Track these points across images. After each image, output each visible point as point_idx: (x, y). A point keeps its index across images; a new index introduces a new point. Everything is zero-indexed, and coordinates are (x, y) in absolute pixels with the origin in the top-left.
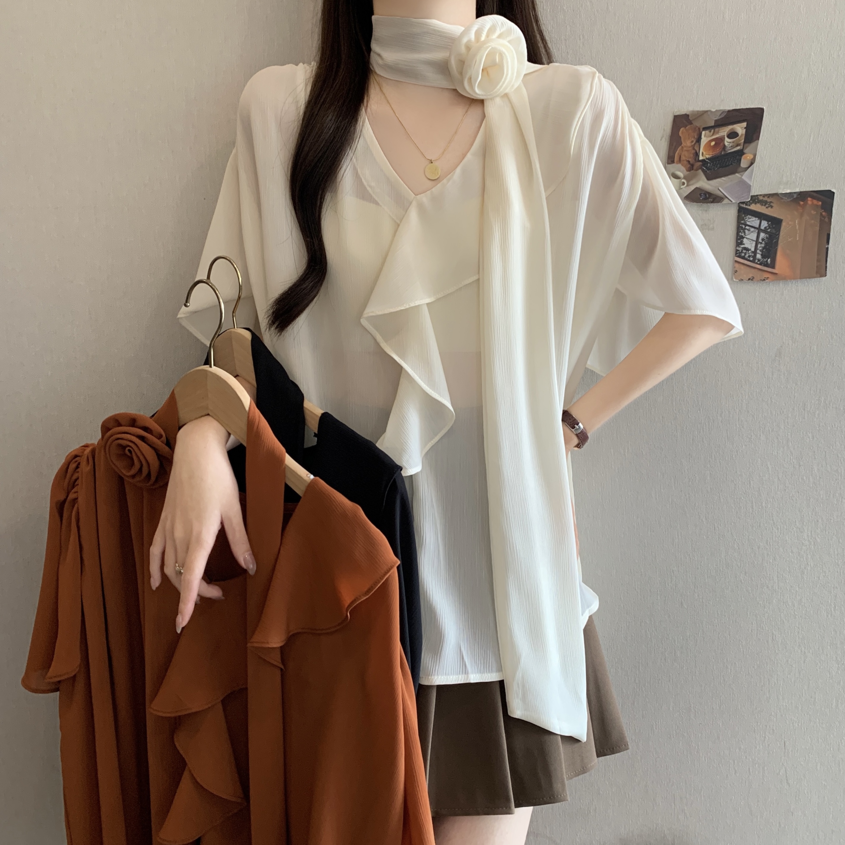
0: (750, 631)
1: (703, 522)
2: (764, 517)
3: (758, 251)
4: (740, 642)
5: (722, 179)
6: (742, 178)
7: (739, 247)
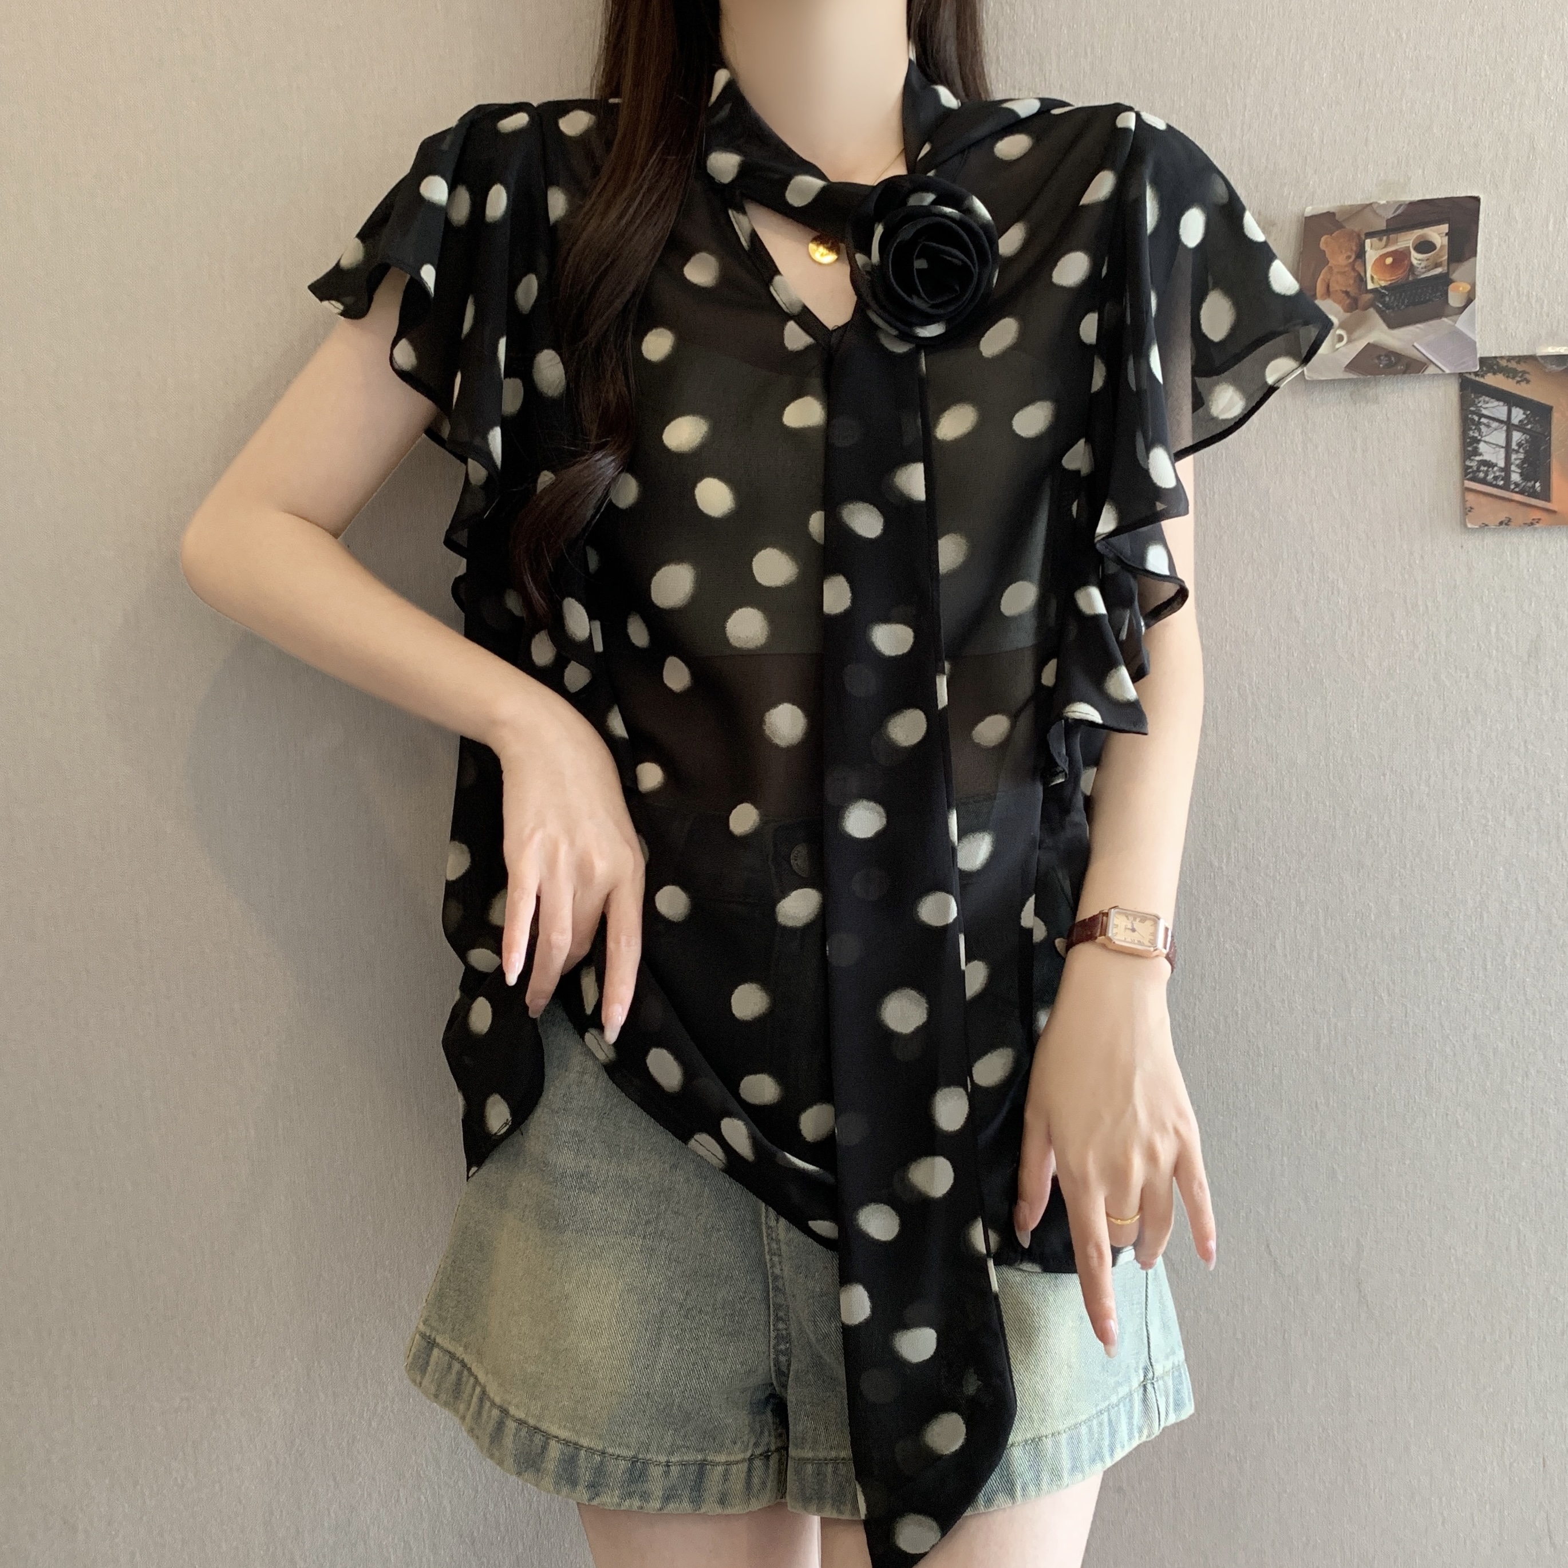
3: (1513, 468)
5: (1418, 328)
6: (1456, 327)
7: (1472, 460)
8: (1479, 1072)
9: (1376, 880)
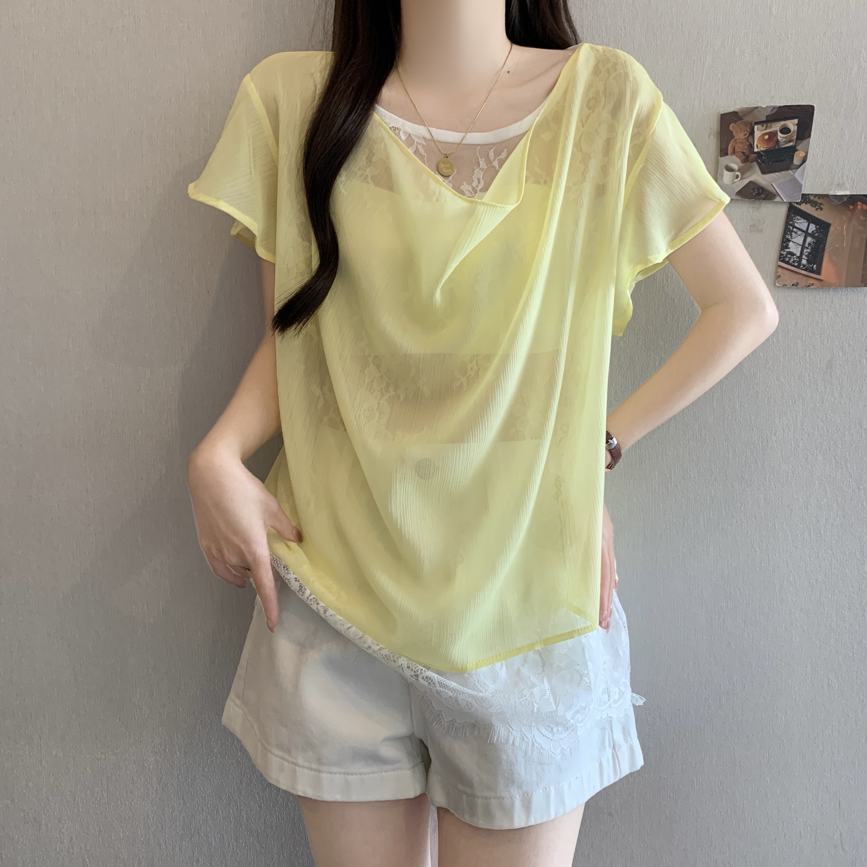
3: (804, 257)
5: (776, 175)
6: (794, 177)
7: (784, 251)
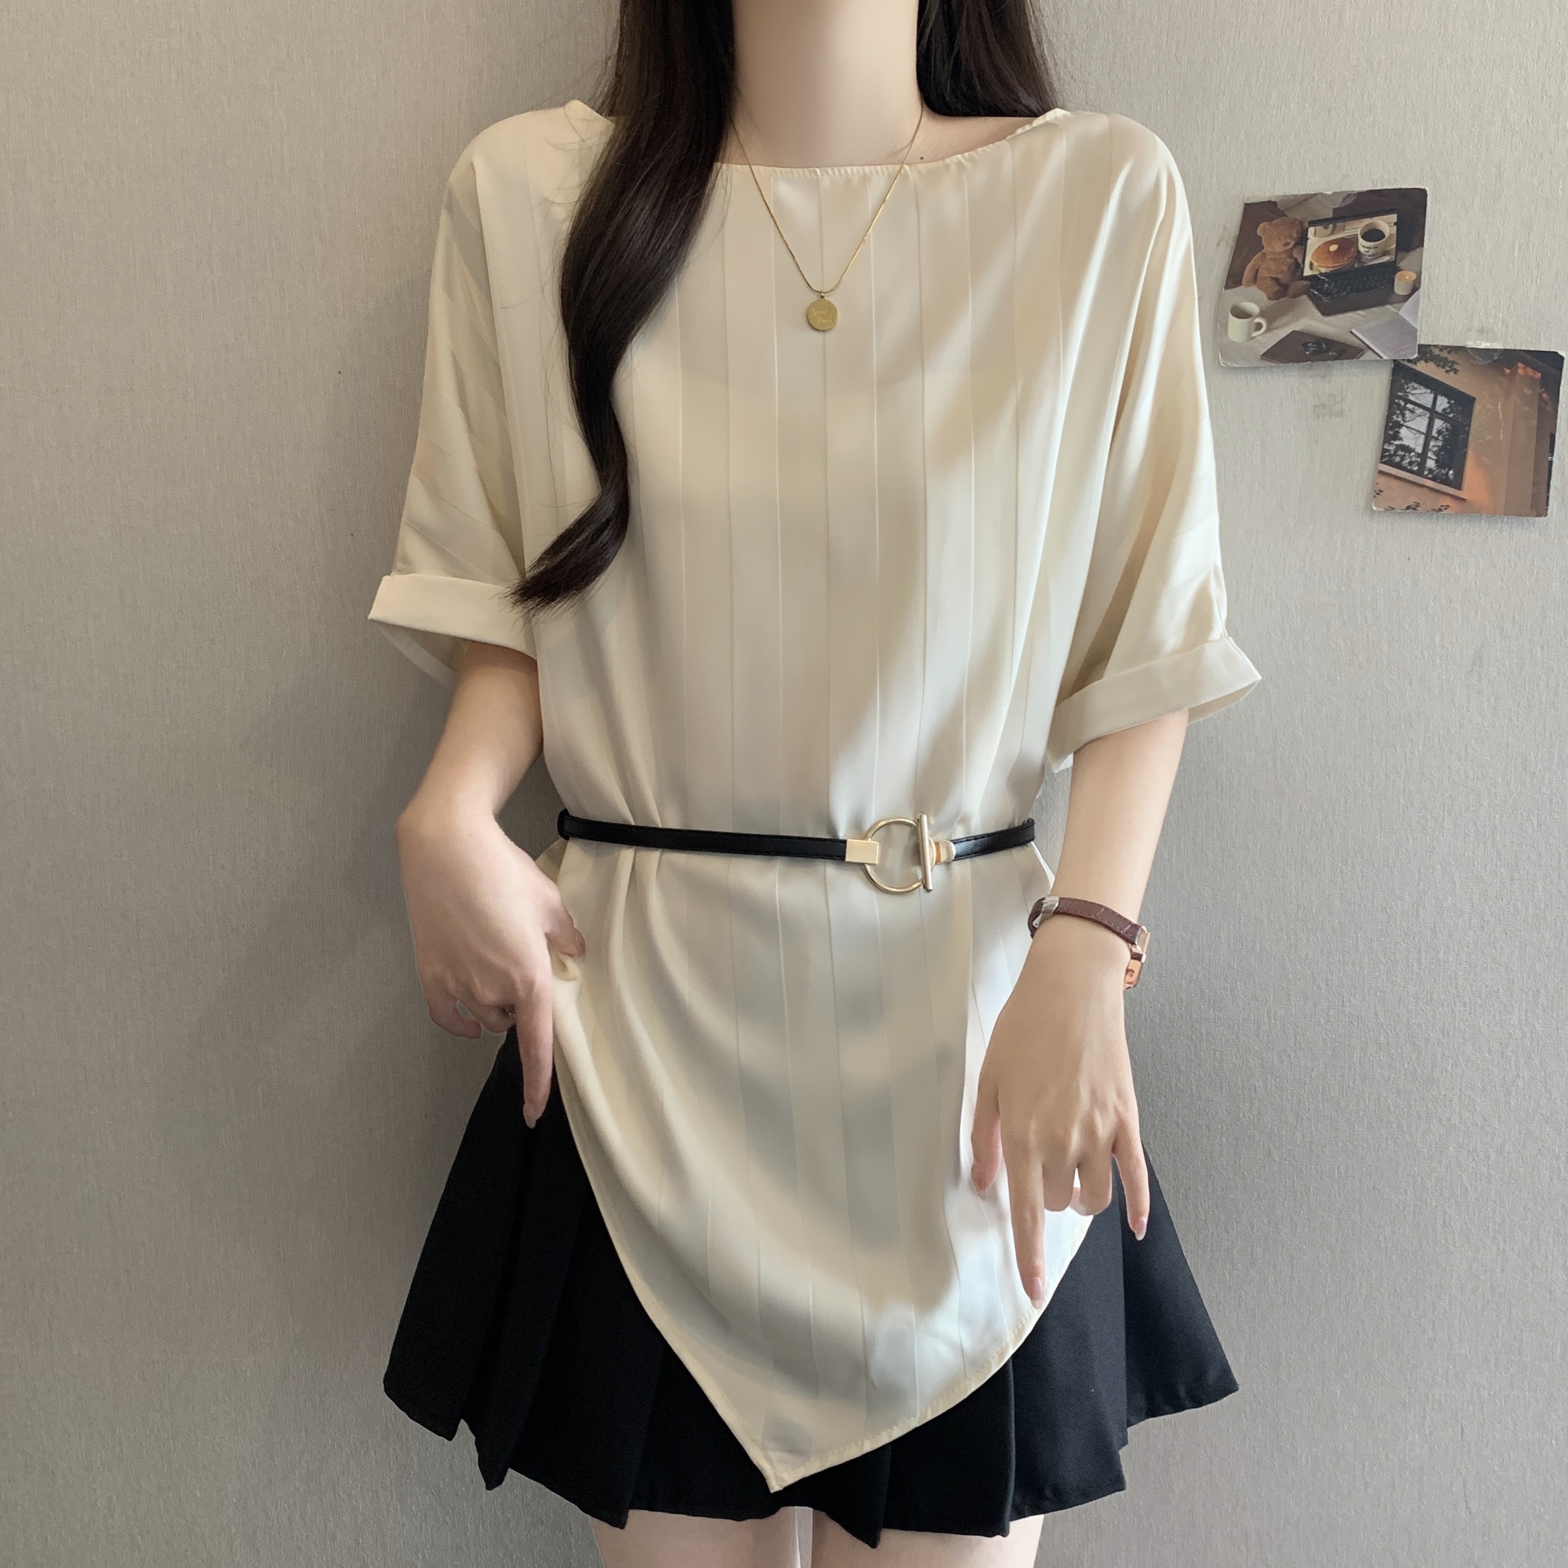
0: (1401, 1208)
1: (1320, 989)
2: (1441, 980)
3: (1430, 454)
4: (1381, 1229)
5: (1359, 314)
6: (1399, 315)
7: (1391, 444)
8: (1411, 1059)
9: (1318, 876)
